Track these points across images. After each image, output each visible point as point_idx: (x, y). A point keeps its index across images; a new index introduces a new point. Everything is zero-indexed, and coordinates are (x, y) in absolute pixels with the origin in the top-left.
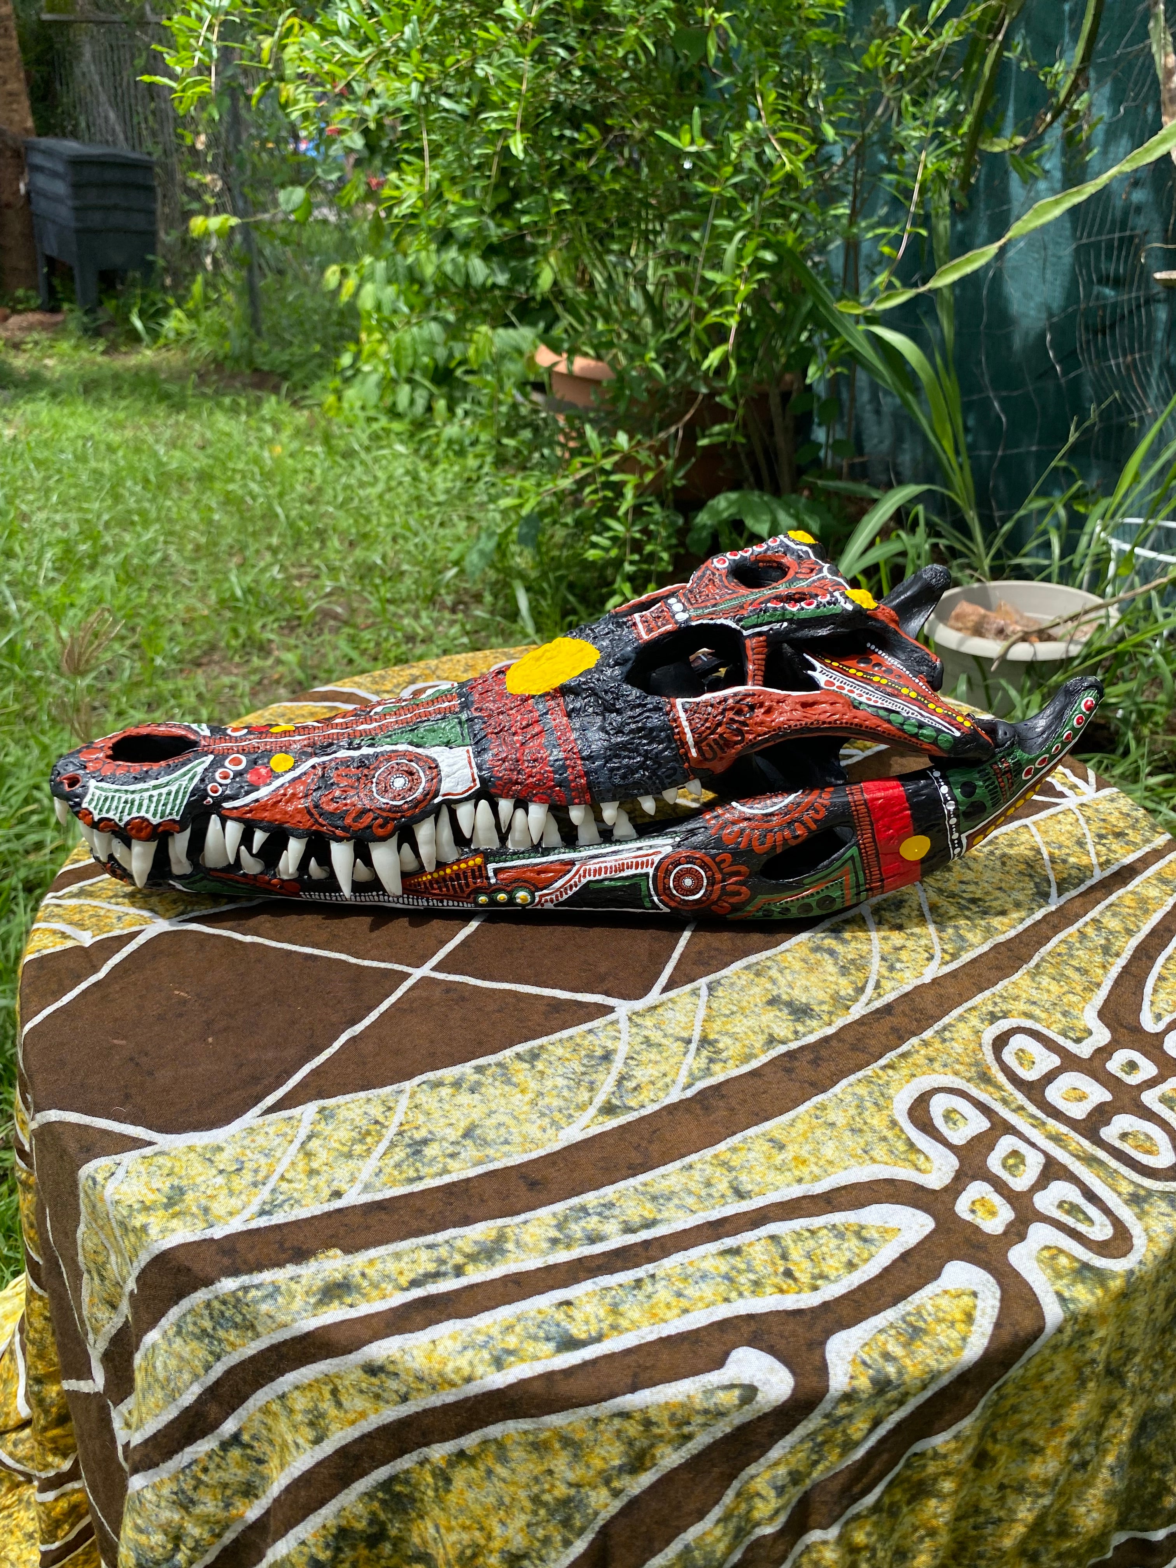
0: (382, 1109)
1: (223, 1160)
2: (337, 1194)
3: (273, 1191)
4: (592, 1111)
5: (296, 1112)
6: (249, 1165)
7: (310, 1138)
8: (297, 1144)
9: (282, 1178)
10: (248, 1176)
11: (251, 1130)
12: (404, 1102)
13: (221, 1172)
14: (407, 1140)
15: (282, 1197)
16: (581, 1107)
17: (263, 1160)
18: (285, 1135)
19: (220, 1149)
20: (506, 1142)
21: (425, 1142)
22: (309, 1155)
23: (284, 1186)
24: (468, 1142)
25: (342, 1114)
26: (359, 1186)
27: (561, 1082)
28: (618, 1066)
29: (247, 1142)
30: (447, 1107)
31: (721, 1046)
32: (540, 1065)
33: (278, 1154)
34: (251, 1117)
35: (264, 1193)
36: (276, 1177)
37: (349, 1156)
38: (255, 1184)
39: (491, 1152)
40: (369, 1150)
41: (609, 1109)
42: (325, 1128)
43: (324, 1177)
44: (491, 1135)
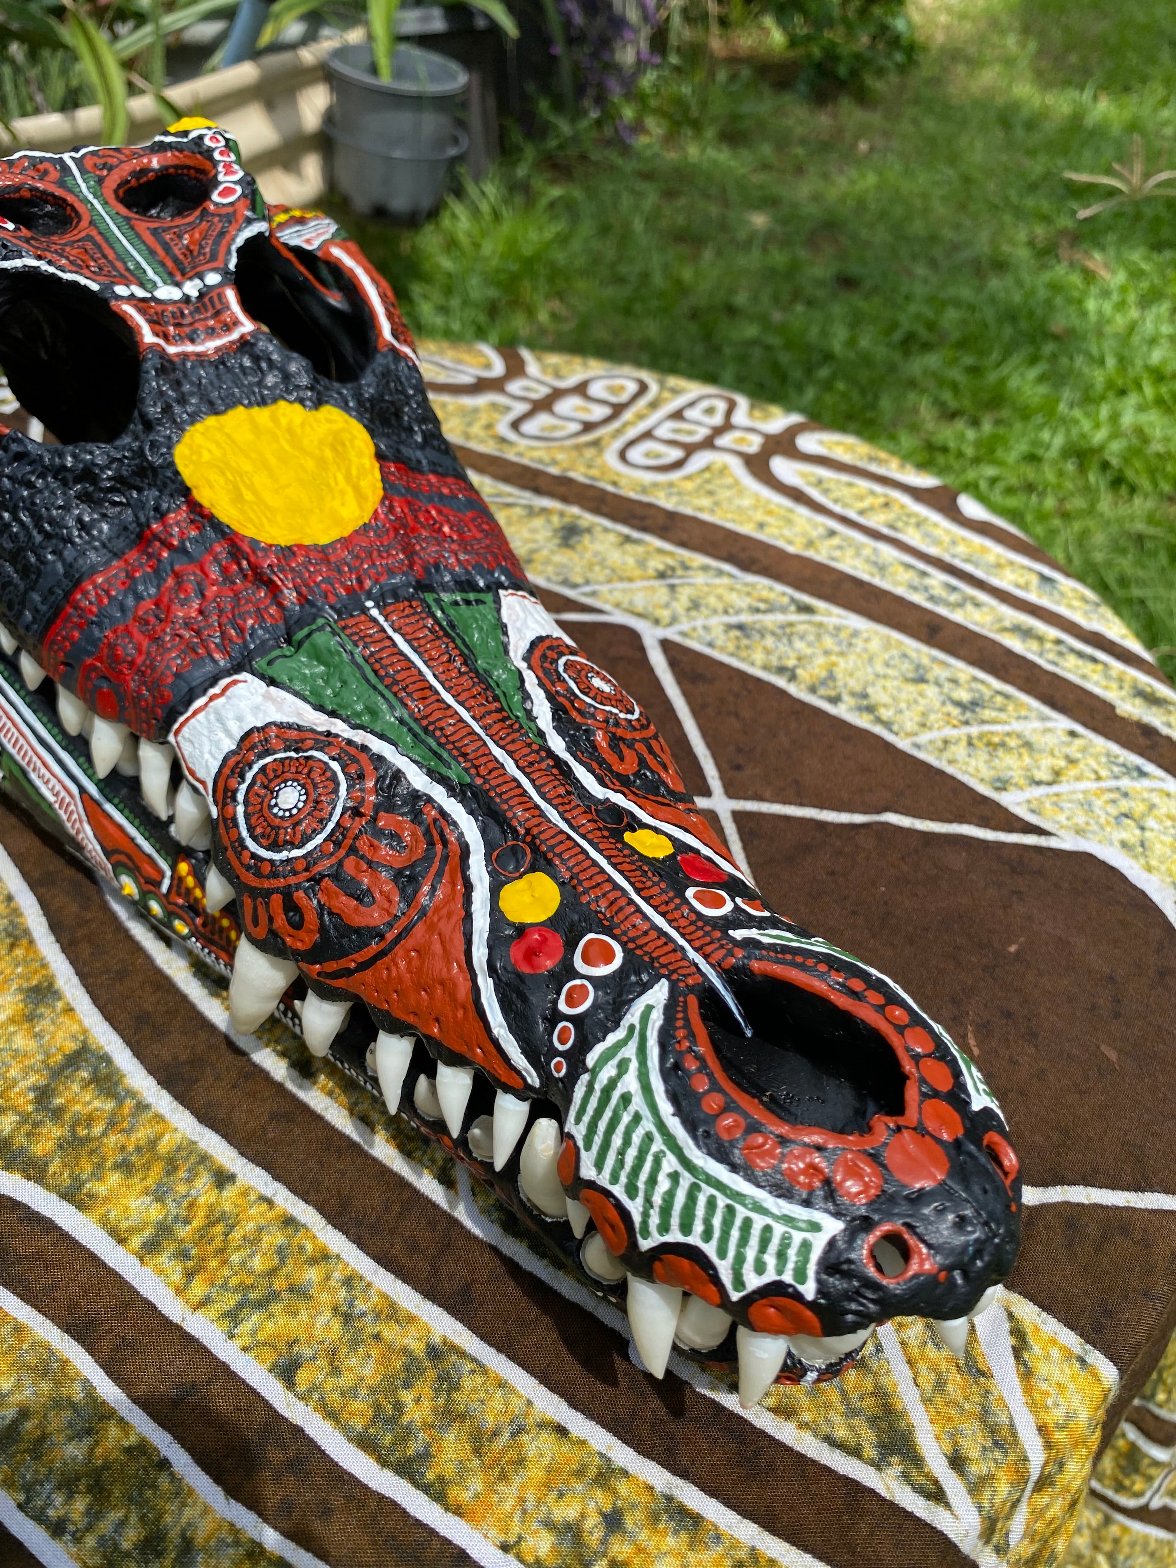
0: (953, 748)
1: (1131, 834)
2: (1073, 734)
3: (1117, 777)
4: (817, 618)
5: (1022, 812)
6: (1113, 811)
7: (1039, 783)
8: (1055, 789)
9: (1099, 778)
10: (1124, 805)
11: (1079, 832)
12: (924, 738)
13: (1142, 829)
14: (968, 715)
15: (1116, 769)
16: (820, 625)
17: (1098, 803)
18: (1055, 804)
19: (1124, 845)
20: (905, 656)
21: (958, 704)
22: (1057, 773)
23: (1104, 773)
24: (930, 676)
25: (987, 773)
26: (1049, 725)
27: (799, 645)
28: (745, 618)
29: (1095, 828)
30: (903, 705)
31: (661, 567)
32: (791, 663)
33: (1080, 796)
34: (1067, 842)
35: (1125, 783)
36: (1103, 784)
37: (1028, 745)
38: (1126, 795)
39: (925, 661)
40: (1008, 734)
41: (807, 609)
42: (1017, 776)
43: (1067, 750)
44: (906, 666)
